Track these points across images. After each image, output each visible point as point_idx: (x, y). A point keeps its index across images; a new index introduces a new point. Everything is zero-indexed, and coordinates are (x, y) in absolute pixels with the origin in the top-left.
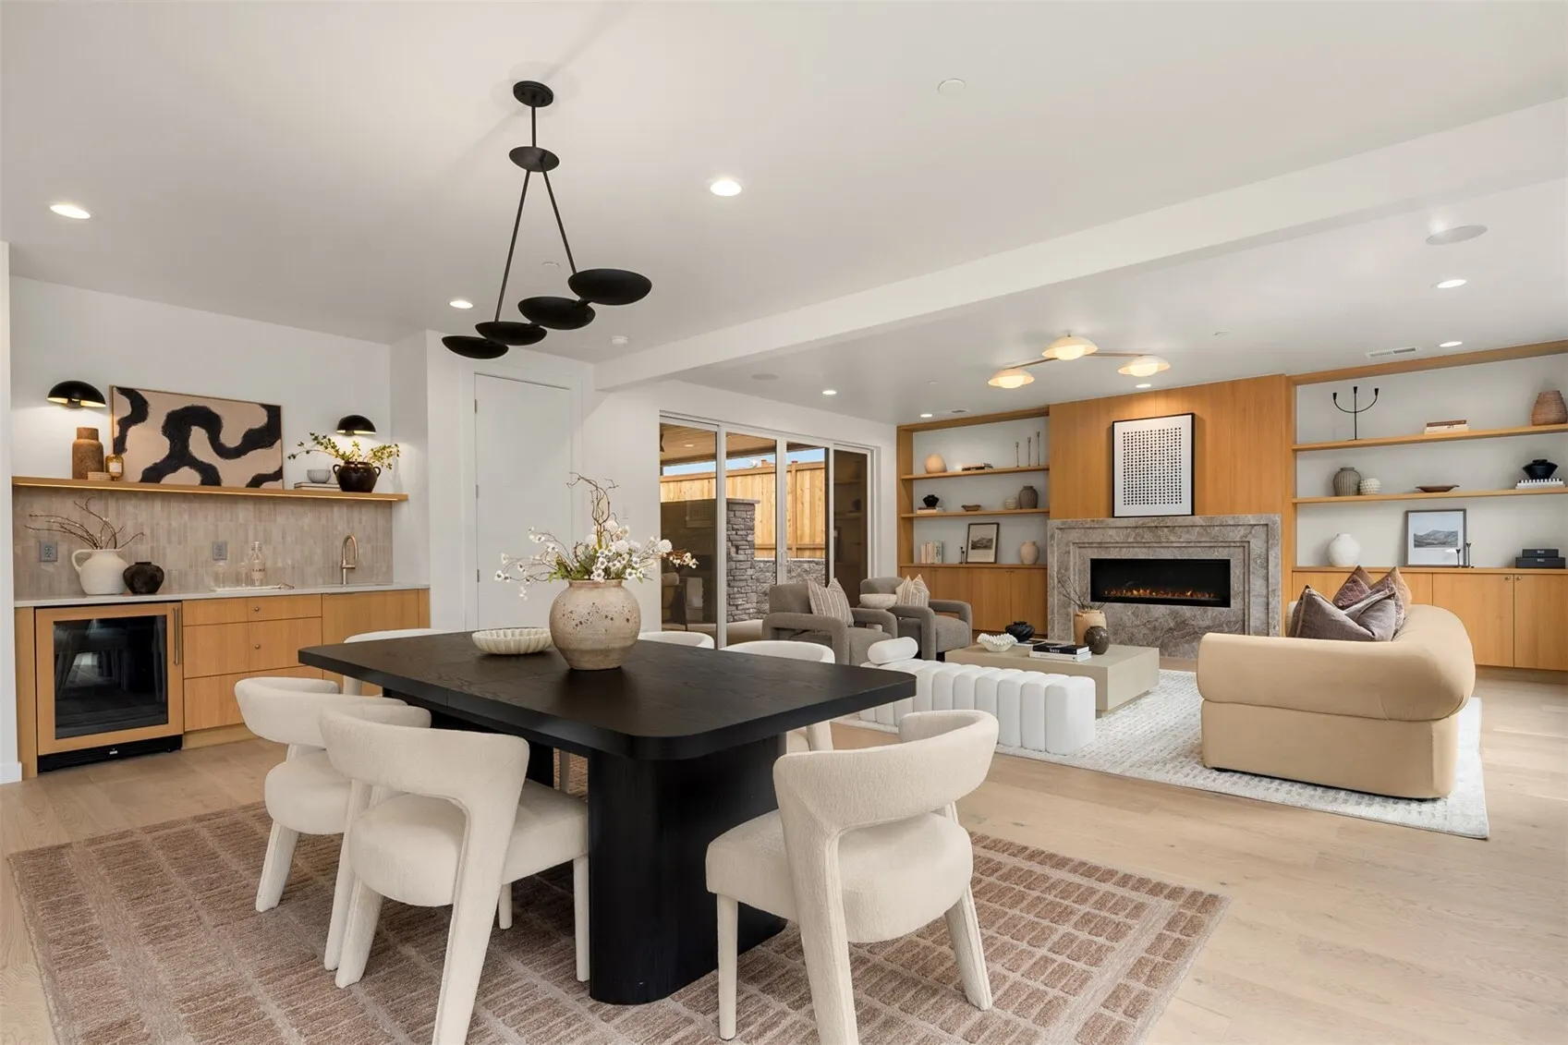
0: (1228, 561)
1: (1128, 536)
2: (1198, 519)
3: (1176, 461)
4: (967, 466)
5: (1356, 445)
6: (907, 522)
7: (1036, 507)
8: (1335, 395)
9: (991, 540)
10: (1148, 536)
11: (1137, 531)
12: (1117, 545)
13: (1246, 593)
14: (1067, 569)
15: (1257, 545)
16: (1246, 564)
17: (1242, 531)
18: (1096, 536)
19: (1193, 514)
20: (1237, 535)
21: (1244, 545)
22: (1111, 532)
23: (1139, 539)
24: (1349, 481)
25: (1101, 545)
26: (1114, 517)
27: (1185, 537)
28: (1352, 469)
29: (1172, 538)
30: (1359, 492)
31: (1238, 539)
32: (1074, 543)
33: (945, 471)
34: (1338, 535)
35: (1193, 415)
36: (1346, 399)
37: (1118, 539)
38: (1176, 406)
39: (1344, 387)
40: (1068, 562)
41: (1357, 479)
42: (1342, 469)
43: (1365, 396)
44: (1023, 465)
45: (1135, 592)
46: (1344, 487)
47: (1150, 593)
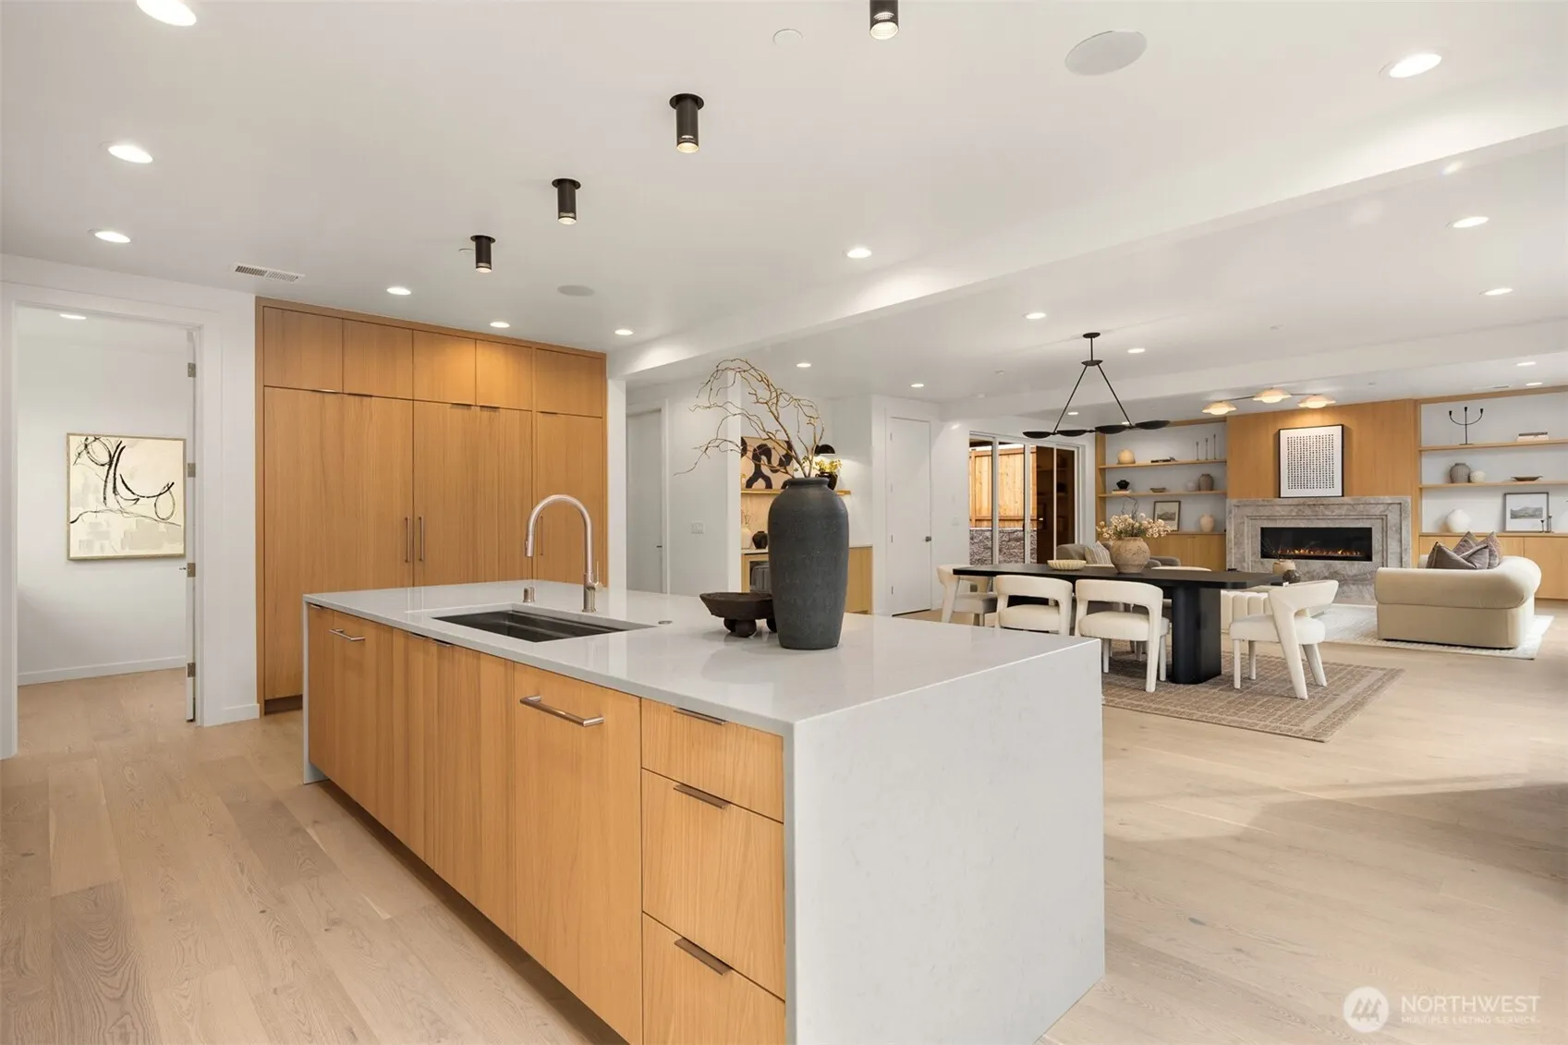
0: (1371, 529)
1: (1292, 511)
2: (1346, 499)
3: (1330, 459)
4: (1155, 459)
5: (1466, 447)
6: (1102, 501)
7: (1212, 489)
8: (1450, 412)
9: (1174, 514)
10: (1308, 512)
11: (1300, 507)
12: (1282, 518)
13: (1384, 551)
14: (1242, 535)
15: (1393, 518)
16: (1385, 531)
17: (1381, 508)
18: (1266, 512)
19: (1343, 496)
20: (1378, 510)
21: (1383, 518)
22: (1278, 508)
23: (1300, 513)
24: (1462, 472)
25: (1269, 518)
26: (1280, 497)
27: (1337, 512)
28: (1464, 464)
29: (1327, 513)
30: (1469, 481)
31: (1378, 513)
32: (1248, 516)
33: (1134, 462)
34: (1453, 511)
35: (1343, 426)
36: (1459, 415)
37: (1283, 513)
38: (1328, 419)
39: (1457, 407)
40: (1243, 530)
41: (1467, 471)
42: (1456, 465)
43: (1473, 414)
44: (1202, 458)
45: (1297, 552)
46: (1457, 478)
47: (1309, 552)
